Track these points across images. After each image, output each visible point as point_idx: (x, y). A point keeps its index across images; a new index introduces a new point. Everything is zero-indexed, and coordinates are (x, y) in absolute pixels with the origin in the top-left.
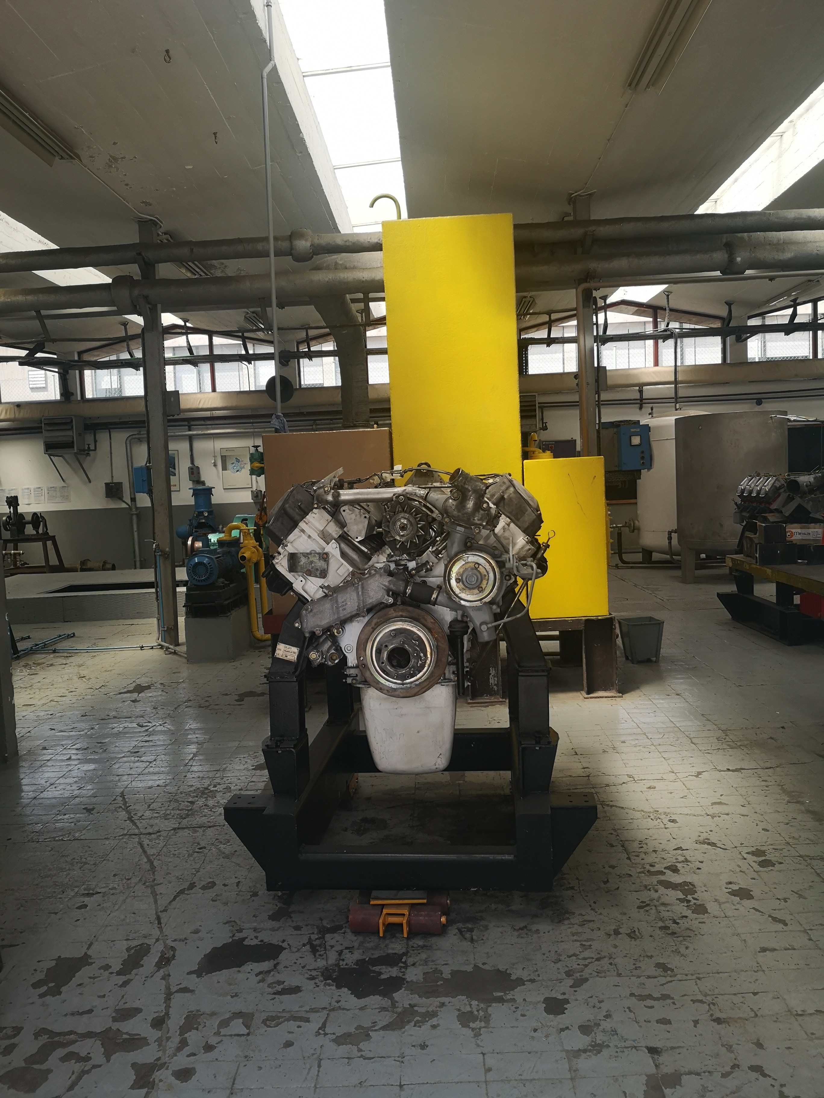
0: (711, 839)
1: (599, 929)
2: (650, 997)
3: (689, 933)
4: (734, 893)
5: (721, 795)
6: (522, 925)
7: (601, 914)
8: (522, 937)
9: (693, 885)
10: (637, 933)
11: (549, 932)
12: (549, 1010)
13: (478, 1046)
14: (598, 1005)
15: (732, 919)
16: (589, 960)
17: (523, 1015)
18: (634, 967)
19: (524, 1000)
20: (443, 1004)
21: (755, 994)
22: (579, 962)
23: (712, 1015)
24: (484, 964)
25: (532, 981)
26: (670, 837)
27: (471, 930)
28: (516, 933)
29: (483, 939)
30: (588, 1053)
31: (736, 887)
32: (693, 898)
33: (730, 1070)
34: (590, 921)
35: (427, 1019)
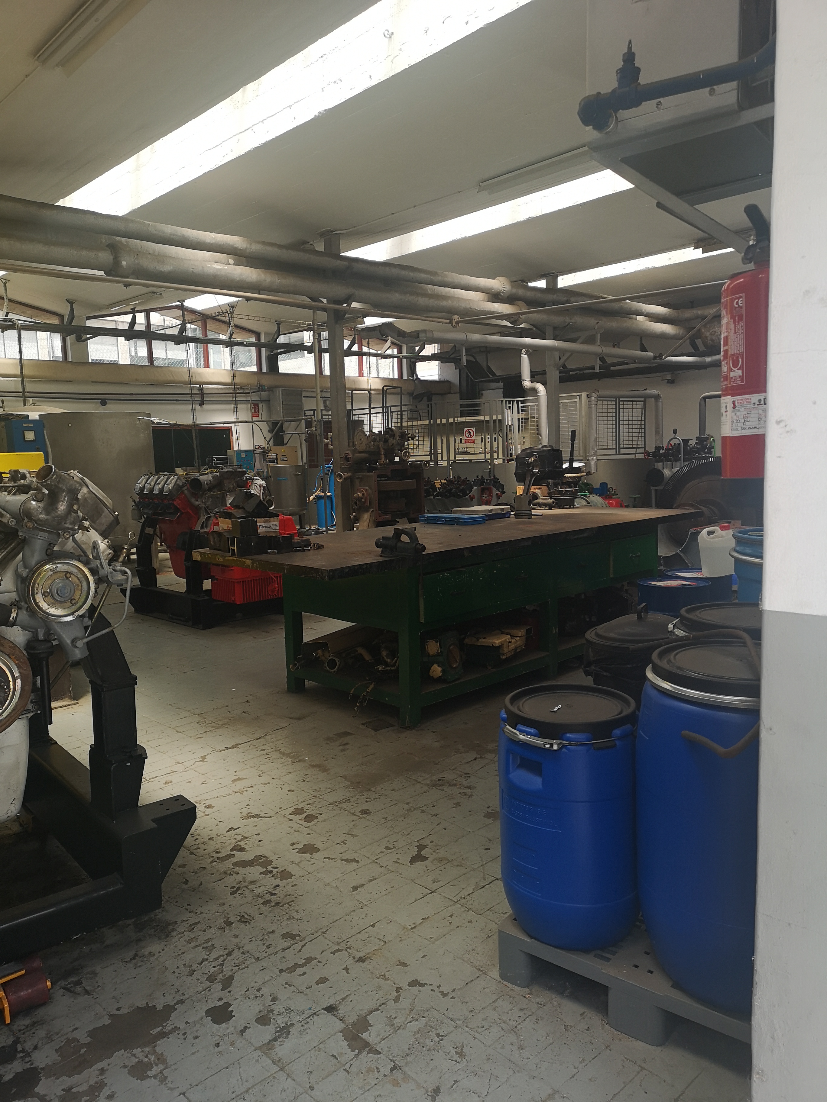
0: (252, 812)
1: (211, 927)
2: (296, 966)
3: (289, 899)
4: (302, 851)
5: (235, 772)
6: (131, 954)
7: (201, 913)
8: (140, 967)
9: (265, 857)
10: (246, 916)
11: (163, 950)
12: (217, 1021)
13: (171, 1089)
14: (258, 994)
15: (315, 873)
16: (222, 959)
17: (196, 1038)
18: (265, 946)
19: (187, 1023)
20: (102, 1071)
21: (373, 926)
22: (213, 964)
23: (354, 958)
24: (118, 1009)
25: (181, 1002)
26: (216, 822)
27: (79, 983)
28: (131, 965)
29: (99, 986)
30: (279, 1040)
31: (301, 846)
32: (273, 868)
33: (396, 994)
34: (197, 923)
35: (97, 1094)
